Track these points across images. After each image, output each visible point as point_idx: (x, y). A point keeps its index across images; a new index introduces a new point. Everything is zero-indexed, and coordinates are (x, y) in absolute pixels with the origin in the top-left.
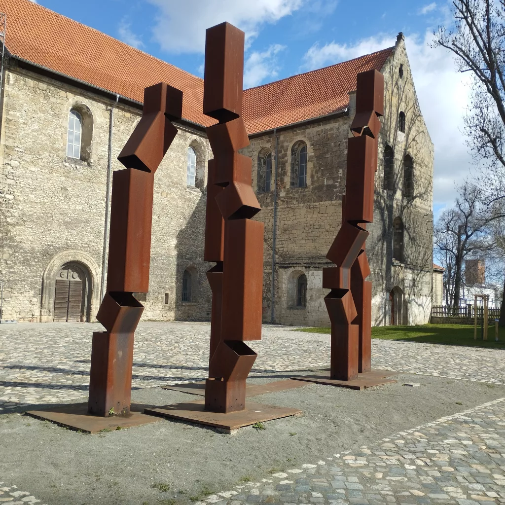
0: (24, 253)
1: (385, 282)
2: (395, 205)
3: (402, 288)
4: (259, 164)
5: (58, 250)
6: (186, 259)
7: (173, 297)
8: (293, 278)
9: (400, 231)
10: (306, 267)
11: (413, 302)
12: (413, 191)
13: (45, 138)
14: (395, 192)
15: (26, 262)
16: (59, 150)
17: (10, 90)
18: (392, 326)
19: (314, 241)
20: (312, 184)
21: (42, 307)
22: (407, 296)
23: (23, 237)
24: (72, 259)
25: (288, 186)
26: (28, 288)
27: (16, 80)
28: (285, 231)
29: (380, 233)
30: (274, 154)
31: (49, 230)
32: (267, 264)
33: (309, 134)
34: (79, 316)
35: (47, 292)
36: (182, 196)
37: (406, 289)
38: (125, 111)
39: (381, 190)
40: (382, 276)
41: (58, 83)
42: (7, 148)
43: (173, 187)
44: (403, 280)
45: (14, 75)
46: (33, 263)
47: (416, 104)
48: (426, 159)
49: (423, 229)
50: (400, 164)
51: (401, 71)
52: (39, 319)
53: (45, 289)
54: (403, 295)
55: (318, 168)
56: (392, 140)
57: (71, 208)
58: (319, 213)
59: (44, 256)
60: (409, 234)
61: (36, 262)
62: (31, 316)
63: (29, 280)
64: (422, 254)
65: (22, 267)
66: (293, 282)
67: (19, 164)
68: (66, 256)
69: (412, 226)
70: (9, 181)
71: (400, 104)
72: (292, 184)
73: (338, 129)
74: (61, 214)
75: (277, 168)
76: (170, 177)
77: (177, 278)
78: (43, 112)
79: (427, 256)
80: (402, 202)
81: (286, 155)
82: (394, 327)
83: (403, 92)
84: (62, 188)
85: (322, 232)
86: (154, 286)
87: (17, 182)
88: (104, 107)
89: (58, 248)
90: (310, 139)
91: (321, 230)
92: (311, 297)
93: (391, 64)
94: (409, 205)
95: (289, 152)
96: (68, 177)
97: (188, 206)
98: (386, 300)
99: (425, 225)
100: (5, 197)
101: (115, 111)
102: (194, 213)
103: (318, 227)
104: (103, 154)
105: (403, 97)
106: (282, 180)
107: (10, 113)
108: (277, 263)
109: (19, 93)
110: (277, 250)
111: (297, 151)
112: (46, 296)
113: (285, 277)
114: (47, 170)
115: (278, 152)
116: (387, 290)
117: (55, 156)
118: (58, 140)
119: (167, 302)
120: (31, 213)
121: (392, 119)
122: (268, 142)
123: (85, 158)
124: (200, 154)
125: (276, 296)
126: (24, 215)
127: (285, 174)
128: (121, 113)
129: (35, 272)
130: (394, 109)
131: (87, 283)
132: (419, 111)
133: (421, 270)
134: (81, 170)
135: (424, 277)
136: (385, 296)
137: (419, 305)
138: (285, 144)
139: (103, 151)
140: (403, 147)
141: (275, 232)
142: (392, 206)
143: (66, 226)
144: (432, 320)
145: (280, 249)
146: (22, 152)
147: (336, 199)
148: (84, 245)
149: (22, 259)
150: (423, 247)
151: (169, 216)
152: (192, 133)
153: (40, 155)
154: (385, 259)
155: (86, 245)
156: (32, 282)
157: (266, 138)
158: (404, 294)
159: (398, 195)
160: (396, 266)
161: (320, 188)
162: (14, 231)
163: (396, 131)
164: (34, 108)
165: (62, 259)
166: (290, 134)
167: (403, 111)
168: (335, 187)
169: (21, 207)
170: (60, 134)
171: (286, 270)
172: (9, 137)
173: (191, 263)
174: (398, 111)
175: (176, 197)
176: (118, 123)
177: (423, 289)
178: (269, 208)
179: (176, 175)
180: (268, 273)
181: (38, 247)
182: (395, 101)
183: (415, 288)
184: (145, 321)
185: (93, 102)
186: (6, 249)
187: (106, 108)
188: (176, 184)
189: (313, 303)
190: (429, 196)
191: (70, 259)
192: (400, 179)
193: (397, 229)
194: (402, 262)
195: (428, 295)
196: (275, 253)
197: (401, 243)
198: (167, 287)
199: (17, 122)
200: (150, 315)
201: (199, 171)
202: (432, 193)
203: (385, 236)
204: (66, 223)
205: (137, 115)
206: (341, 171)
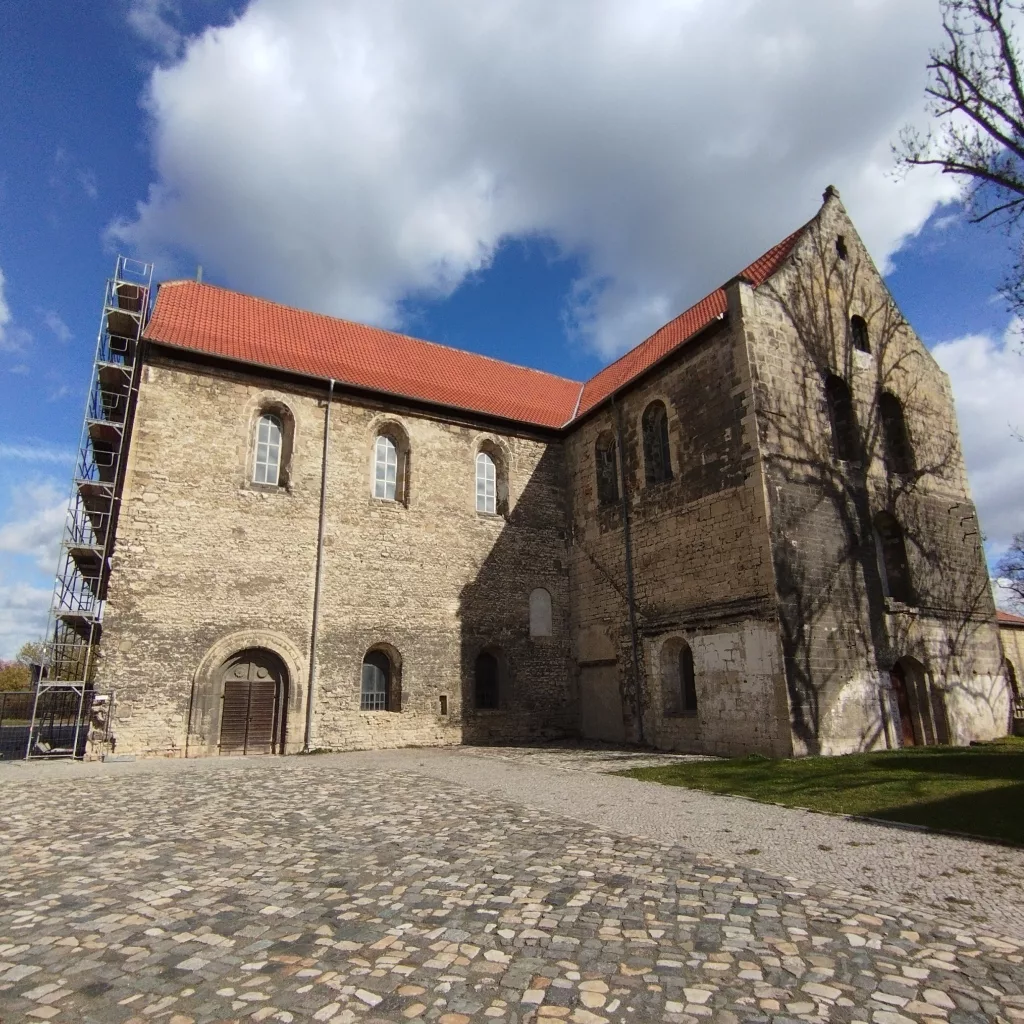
0: (159, 639)
1: (872, 648)
2: (871, 489)
3: (922, 661)
4: (598, 462)
5: (223, 631)
6: (478, 633)
7: (456, 701)
8: (671, 654)
9: (896, 541)
10: (688, 630)
11: (958, 688)
12: (915, 461)
13: (207, 456)
14: (867, 464)
15: (163, 654)
16: (230, 471)
17: (148, 390)
19: (697, 575)
20: (682, 470)
21: (189, 731)
22: (937, 678)
23: (159, 613)
24: (249, 645)
25: (643, 485)
26: (166, 698)
27: (160, 376)
28: (647, 566)
29: (842, 545)
30: (617, 438)
31: (209, 599)
32: (624, 631)
33: (666, 384)
34: (268, 743)
35: (200, 704)
36: (466, 529)
37: (932, 662)
38: (353, 405)
39: (830, 460)
40: (862, 636)
41: (232, 374)
42: (137, 475)
43: (447, 515)
44: (921, 643)
45: (157, 370)
46: (176, 655)
47: (889, 304)
48: (936, 402)
49: (955, 534)
50: (872, 410)
51: (842, 250)
52: (184, 752)
53: (195, 699)
54: (926, 676)
55: (687, 439)
56: (841, 366)
57: (251, 561)
58: (699, 520)
59: (197, 641)
60: (919, 546)
61: (182, 653)
62: (170, 747)
63: (168, 684)
64: (962, 586)
65: (154, 663)
66: (673, 663)
67: (157, 498)
68: (236, 641)
69: (923, 529)
70: (137, 525)
71: (850, 302)
72: (649, 479)
73: (714, 357)
74: (231, 571)
75: (623, 458)
76: (442, 500)
77: (463, 668)
78: (206, 417)
79: (977, 589)
80: (890, 482)
81: (634, 433)
83: (854, 282)
84: (234, 530)
85: (710, 557)
86: (416, 685)
87: (153, 525)
88: (315, 402)
89: (224, 628)
90: (669, 393)
91: (706, 552)
92: (704, 690)
93: (815, 235)
94: (909, 488)
95: (639, 428)
96: (247, 512)
97: (480, 544)
98: (882, 687)
99: (958, 526)
100: (129, 551)
101: (334, 406)
102: (491, 554)
103: (700, 548)
104: (312, 472)
105: (856, 290)
106: (633, 477)
107: (146, 423)
108: (640, 628)
109: (165, 394)
110: (637, 603)
111: (654, 422)
112: (196, 711)
113: (655, 653)
114: (207, 504)
115: (623, 433)
116: (882, 665)
117: (224, 481)
118: (229, 456)
119: (444, 712)
120: (174, 573)
121: (835, 328)
122: (606, 420)
123: (283, 482)
124: (502, 462)
125: (644, 692)
126: (161, 577)
127: (636, 465)
128: (346, 409)
129: (180, 669)
130: (837, 312)
131: (282, 684)
132: (900, 314)
133: (967, 620)
135: (977, 634)
136: (878, 680)
137: (975, 695)
138: (632, 415)
139: (314, 468)
140: (873, 379)
141: (630, 569)
142: (864, 492)
143: (241, 590)
144: (1016, 726)
145: (642, 601)
146: (164, 479)
147: (725, 488)
148: (274, 620)
149: (156, 649)
150: (962, 572)
151: (441, 562)
152: (481, 430)
153: (195, 482)
154: (865, 600)
155: (279, 620)
156: (172, 688)
158: (931, 674)
159: (877, 468)
160: (895, 613)
161: (695, 474)
162: (141, 605)
163: (848, 349)
164: (190, 413)
165: (229, 645)
166: (638, 395)
167: (860, 314)
168: (722, 463)
169: (156, 565)
170: (234, 447)
171: (655, 639)
172: (143, 459)
173: (491, 641)
174: (846, 314)
175: (454, 531)
176: (340, 424)
177: (979, 658)
178: (620, 529)
179: (454, 495)
180: (627, 648)
181: (185, 627)
182: (836, 296)
183: (957, 658)
184: (400, 748)
185: (295, 397)
186: (125, 635)
187: (319, 404)
188: (452, 511)
189: (708, 703)
190: (956, 471)
191: (245, 644)
192: (875, 438)
193: (888, 538)
194: (911, 604)
195: (994, 673)
196: (634, 608)
197: (903, 566)
198: (443, 683)
199: (158, 436)
200: (411, 737)
201: (501, 488)
202: (961, 465)
203: (855, 550)
204: (240, 586)
205: (376, 409)
206: (728, 431)
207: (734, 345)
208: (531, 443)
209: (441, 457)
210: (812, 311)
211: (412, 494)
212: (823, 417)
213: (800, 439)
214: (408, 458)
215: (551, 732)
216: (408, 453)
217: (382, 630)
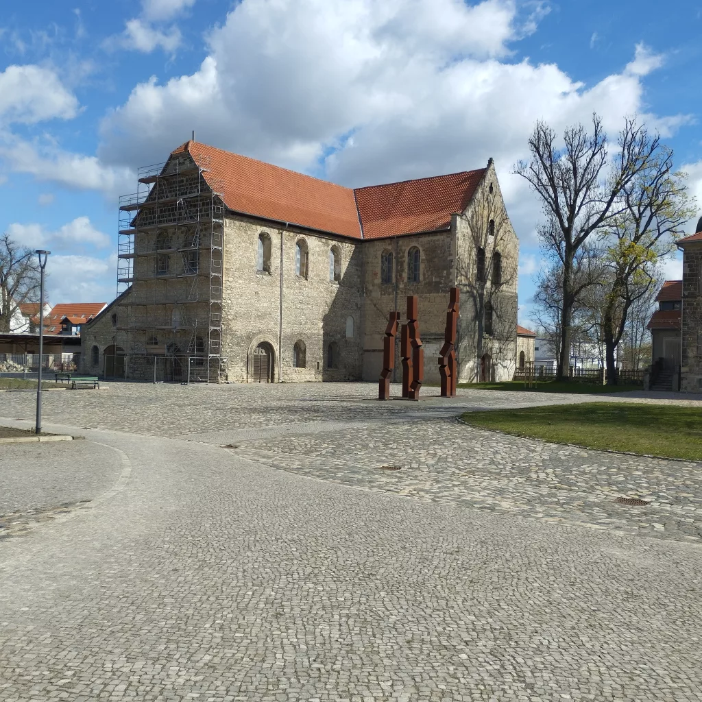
0: (237, 338)
1: (477, 351)
2: (485, 293)
3: (490, 355)
4: (383, 262)
5: (255, 335)
6: (329, 336)
7: (322, 364)
9: (490, 312)
11: (499, 364)
12: (501, 279)
13: (246, 260)
14: (486, 283)
15: (238, 344)
16: (253, 266)
17: (227, 231)
18: (482, 382)
20: (424, 280)
21: (247, 373)
22: (494, 360)
23: (237, 327)
25: (406, 280)
26: (240, 361)
27: (230, 223)
28: (404, 314)
29: (473, 315)
30: (394, 254)
31: (250, 322)
33: (421, 242)
34: (266, 379)
35: (250, 363)
36: (327, 289)
37: (493, 355)
38: (290, 231)
39: (474, 283)
40: (474, 347)
41: (252, 220)
42: (227, 270)
43: (321, 283)
44: (491, 349)
45: (229, 220)
46: (242, 344)
47: (503, 210)
48: (512, 252)
49: (509, 308)
50: (490, 260)
51: (491, 188)
52: (246, 381)
53: (249, 361)
54: (491, 359)
55: (428, 269)
56: (483, 244)
57: (261, 306)
58: (429, 302)
59: (247, 339)
60: (497, 313)
61: (244, 344)
62: (242, 379)
63: (240, 355)
64: (507, 328)
65: (236, 347)
67: (233, 280)
68: (259, 339)
69: (499, 307)
70: (228, 292)
71: (490, 214)
72: (409, 278)
73: (443, 240)
74: (256, 310)
75: (397, 265)
76: (319, 276)
78: (244, 242)
79: (512, 328)
80: (491, 289)
81: (404, 256)
82: (484, 382)
83: (493, 204)
84: (255, 293)
86: (310, 357)
87: (233, 291)
88: (277, 231)
90: (422, 246)
93: (483, 186)
94: (497, 291)
95: (406, 255)
96: (259, 284)
97: (331, 296)
98: (478, 364)
99: (511, 305)
100: (226, 302)
101: (284, 233)
102: (334, 301)
104: (278, 265)
105: (493, 208)
106: (401, 276)
107: (227, 246)
109: (232, 232)
111: (412, 254)
112: (249, 366)
114: (247, 281)
115: (397, 253)
116: (479, 356)
117: (251, 271)
118: (252, 259)
119: (318, 369)
120: (240, 311)
121: (484, 228)
122: (389, 245)
123: (266, 269)
124: (337, 256)
126: (236, 313)
127: (403, 270)
128: (288, 234)
129: (244, 350)
130: (485, 219)
131: (271, 356)
132: (506, 215)
133: (507, 340)
134: (266, 279)
136: (477, 361)
137: (504, 367)
138: (403, 248)
139: (278, 263)
140: (493, 247)
142: (483, 294)
143: (259, 318)
144: (515, 378)
146: (234, 271)
147: (441, 292)
148: (269, 330)
149: (237, 342)
150: (508, 323)
151: (318, 305)
152: (332, 240)
153: (243, 272)
154: (477, 334)
156: (242, 357)
157: (388, 242)
159: (488, 284)
160: (486, 338)
161: (430, 284)
162: (232, 324)
163: (486, 236)
164: (240, 240)
165: (257, 340)
166: (407, 240)
167: (493, 219)
168: (441, 283)
169: (235, 308)
170: (254, 255)
172: (228, 262)
173: (333, 339)
174: (488, 220)
175: (322, 290)
176: (286, 241)
177: (508, 354)
178: (391, 296)
179: (323, 273)
181: (244, 334)
182: (486, 212)
183: (501, 354)
184: (305, 382)
185: (271, 229)
187: (279, 232)
188: (322, 281)
190: (514, 281)
191: (262, 340)
192: (489, 272)
193: (488, 311)
194: (490, 335)
195: (512, 360)
197: (490, 321)
198: (318, 357)
199: (231, 251)
200: (308, 378)
201: (337, 267)
202: (517, 279)
203: (477, 317)
204: (259, 316)
205: (297, 233)
206: (445, 272)
207: (451, 240)
208: (350, 245)
209: (319, 255)
210: (477, 221)
211: (309, 273)
212: (475, 266)
213: (466, 277)
214: (307, 256)
215: (351, 378)
216: (307, 253)
217: (300, 334)
